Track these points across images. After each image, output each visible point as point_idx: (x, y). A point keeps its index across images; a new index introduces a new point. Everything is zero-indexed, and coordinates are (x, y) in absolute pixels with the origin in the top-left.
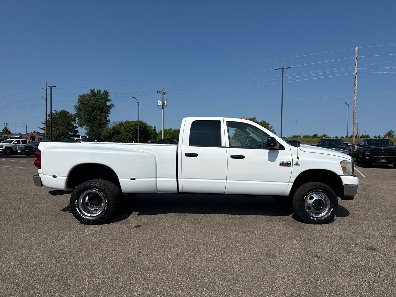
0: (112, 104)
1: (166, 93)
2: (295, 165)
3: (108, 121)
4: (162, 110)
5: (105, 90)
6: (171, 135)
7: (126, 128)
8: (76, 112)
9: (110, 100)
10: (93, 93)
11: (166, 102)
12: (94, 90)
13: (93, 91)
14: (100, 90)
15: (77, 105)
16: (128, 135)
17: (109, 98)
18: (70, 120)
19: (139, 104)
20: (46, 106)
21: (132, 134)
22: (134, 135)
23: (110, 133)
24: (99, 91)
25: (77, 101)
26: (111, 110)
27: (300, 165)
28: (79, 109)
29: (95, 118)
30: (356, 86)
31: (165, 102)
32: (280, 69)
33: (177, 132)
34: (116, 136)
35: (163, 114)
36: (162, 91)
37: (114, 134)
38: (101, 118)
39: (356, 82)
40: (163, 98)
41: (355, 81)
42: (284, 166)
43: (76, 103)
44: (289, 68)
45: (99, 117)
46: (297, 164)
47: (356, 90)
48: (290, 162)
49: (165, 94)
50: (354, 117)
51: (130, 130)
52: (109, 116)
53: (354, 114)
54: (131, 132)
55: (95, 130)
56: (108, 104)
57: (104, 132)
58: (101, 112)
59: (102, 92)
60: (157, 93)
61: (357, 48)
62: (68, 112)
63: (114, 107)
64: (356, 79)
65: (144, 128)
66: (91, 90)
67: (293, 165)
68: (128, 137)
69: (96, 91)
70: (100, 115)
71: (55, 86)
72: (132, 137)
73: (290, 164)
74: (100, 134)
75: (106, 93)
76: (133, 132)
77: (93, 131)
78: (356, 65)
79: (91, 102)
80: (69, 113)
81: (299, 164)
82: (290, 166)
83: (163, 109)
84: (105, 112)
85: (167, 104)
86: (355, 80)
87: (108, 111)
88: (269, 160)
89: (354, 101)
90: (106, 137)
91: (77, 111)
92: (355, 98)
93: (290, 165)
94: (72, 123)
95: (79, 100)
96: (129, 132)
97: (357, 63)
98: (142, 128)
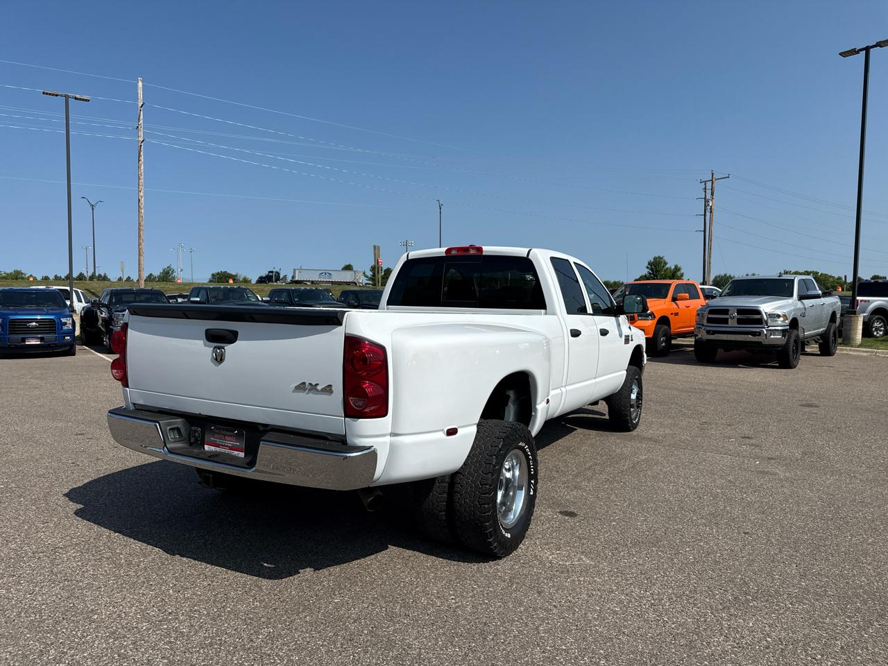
30: (142, 168)
32: (57, 95)
39: (142, 158)
41: (140, 156)
44: (83, 100)
47: (143, 176)
50: (139, 236)
53: (139, 228)
61: (140, 84)
64: (142, 153)
78: (139, 120)
86: (139, 153)
89: (139, 200)
92: (142, 194)
97: (142, 117)
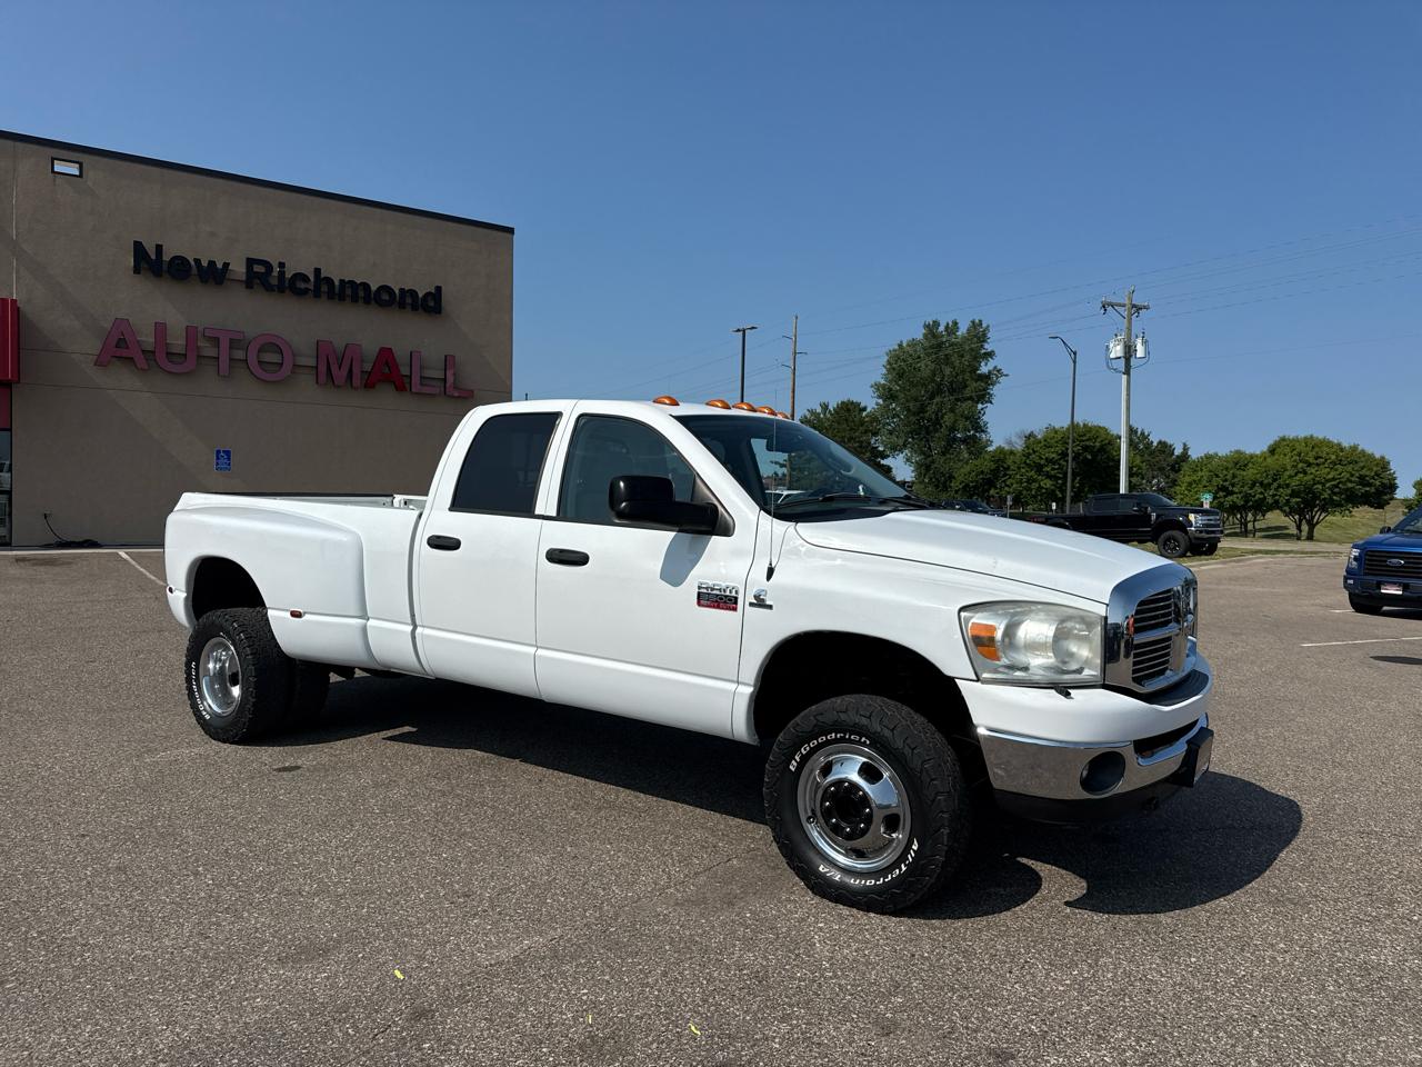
0: (995, 367)
1: (1146, 308)
2: (751, 604)
3: (983, 431)
4: (1124, 377)
5: (973, 322)
6: (1217, 476)
7: (1029, 454)
8: (877, 404)
9: (990, 355)
10: (934, 336)
11: (1145, 343)
12: (936, 324)
13: (931, 328)
14: (955, 323)
15: (883, 382)
16: (1035, 481)
17: (988, 347)
18: (866, 432)
19: (1075, 362)
20: (794, 392)
21: (1049, 476)
22: (1060, 478)
23: (982, 472)
24: (952, 329)
25: (884, 371)
26: (995, 390)
27: (770, 607)
28: (887, 394)
29: (937, 422)
31: (1139, 342)
33: (1246, 465)
34: (1004, 481)
35: (1128, 395)
36: (1127, 302)
37: (997, 478)
38: (956, 421)
40: (1129, 329)
42: (714, 607)
43: (878, 374)
45: (948, 419)
46: (760, 603)
48: (734, 594)
49: (1142, 312)
51: (1042, 462)
52: (987, 411)
54: (1046, 469)
55: (933, 462)
56: (984, 369)
57: (965, 469)
58: (958, 400)
59: (963, 330)
60: (1102, 311)
62: (862, 405)
63: (1001, 379)
65: (1099, 450)
66: (927, 326)
67: (747, 603)
68: (1035, 485)
69: (941, 328)
70: (952, 410)
71: (753, 328)
72: (1048, 486)
73: (736, 598)
74: (951, 477)
75: (978, 334)
76: (1053, 469)
77: (928, 468)
79: (926, 367)
80: (865, 409)
81: (768, 603)
82: (735, 609)
83: (1127, 372)
84: (971, 398)
85: (1147, 352)
87: (984, 396)
88: (663, 577)
90: (967, 485)
91: (881, 401)
93: (736, 603)
94: (873, 441)
95: (891, 366)
96: (1039, 468)
98: (1091, 453)
